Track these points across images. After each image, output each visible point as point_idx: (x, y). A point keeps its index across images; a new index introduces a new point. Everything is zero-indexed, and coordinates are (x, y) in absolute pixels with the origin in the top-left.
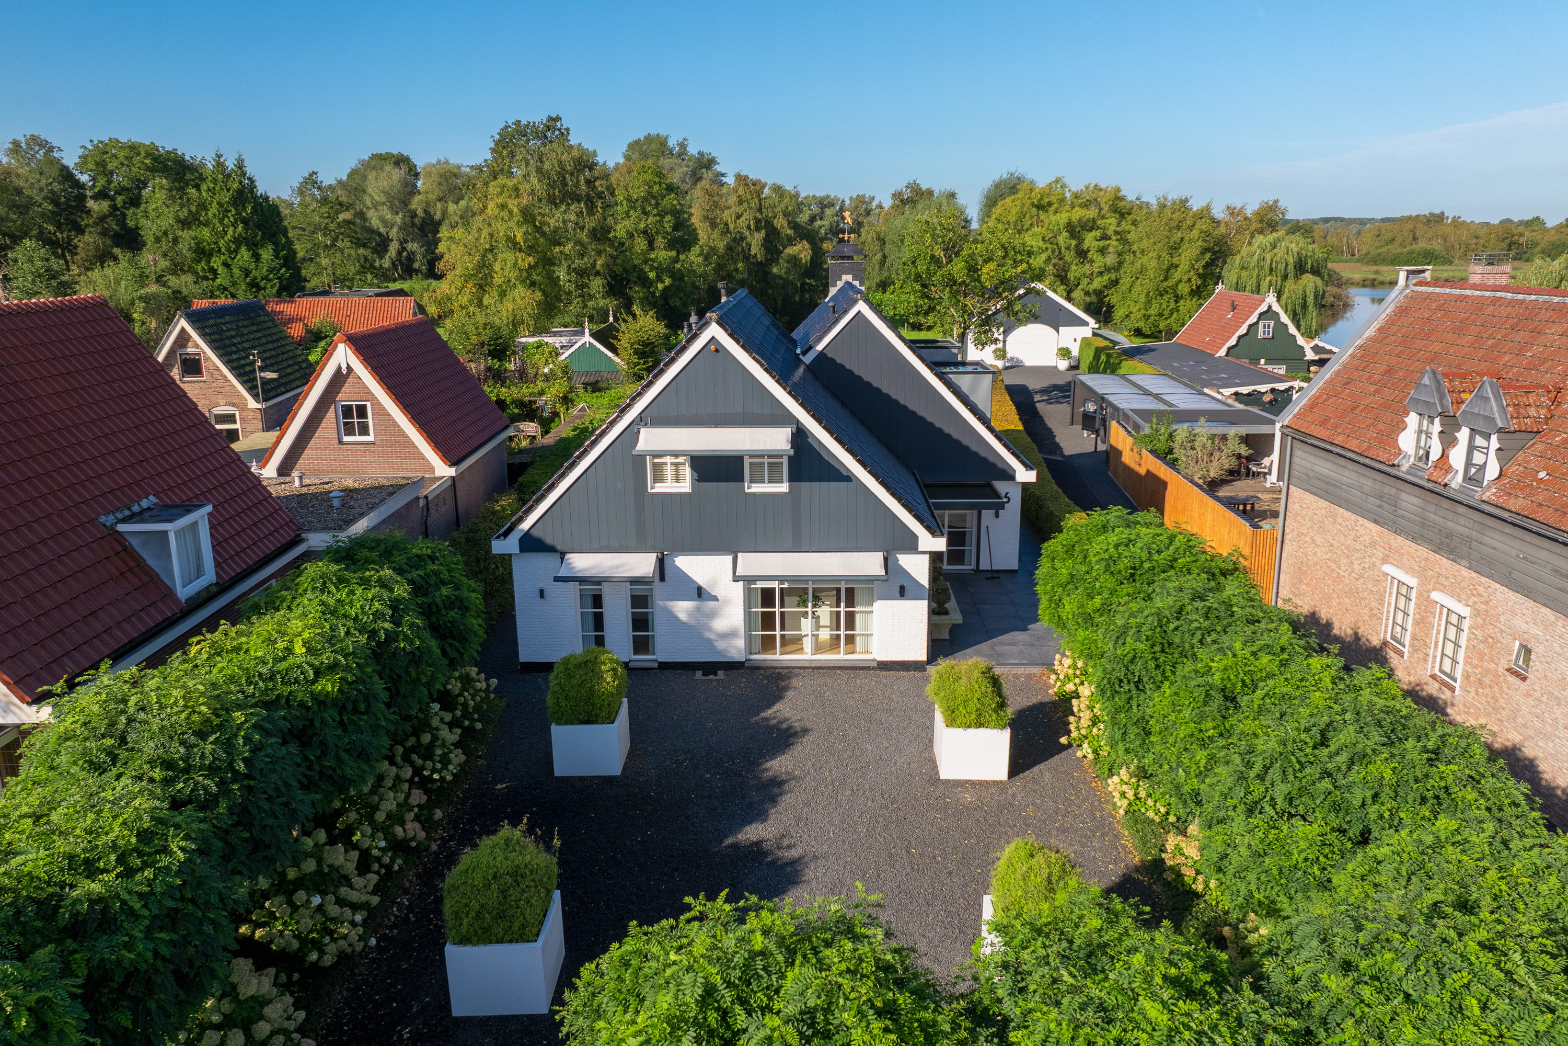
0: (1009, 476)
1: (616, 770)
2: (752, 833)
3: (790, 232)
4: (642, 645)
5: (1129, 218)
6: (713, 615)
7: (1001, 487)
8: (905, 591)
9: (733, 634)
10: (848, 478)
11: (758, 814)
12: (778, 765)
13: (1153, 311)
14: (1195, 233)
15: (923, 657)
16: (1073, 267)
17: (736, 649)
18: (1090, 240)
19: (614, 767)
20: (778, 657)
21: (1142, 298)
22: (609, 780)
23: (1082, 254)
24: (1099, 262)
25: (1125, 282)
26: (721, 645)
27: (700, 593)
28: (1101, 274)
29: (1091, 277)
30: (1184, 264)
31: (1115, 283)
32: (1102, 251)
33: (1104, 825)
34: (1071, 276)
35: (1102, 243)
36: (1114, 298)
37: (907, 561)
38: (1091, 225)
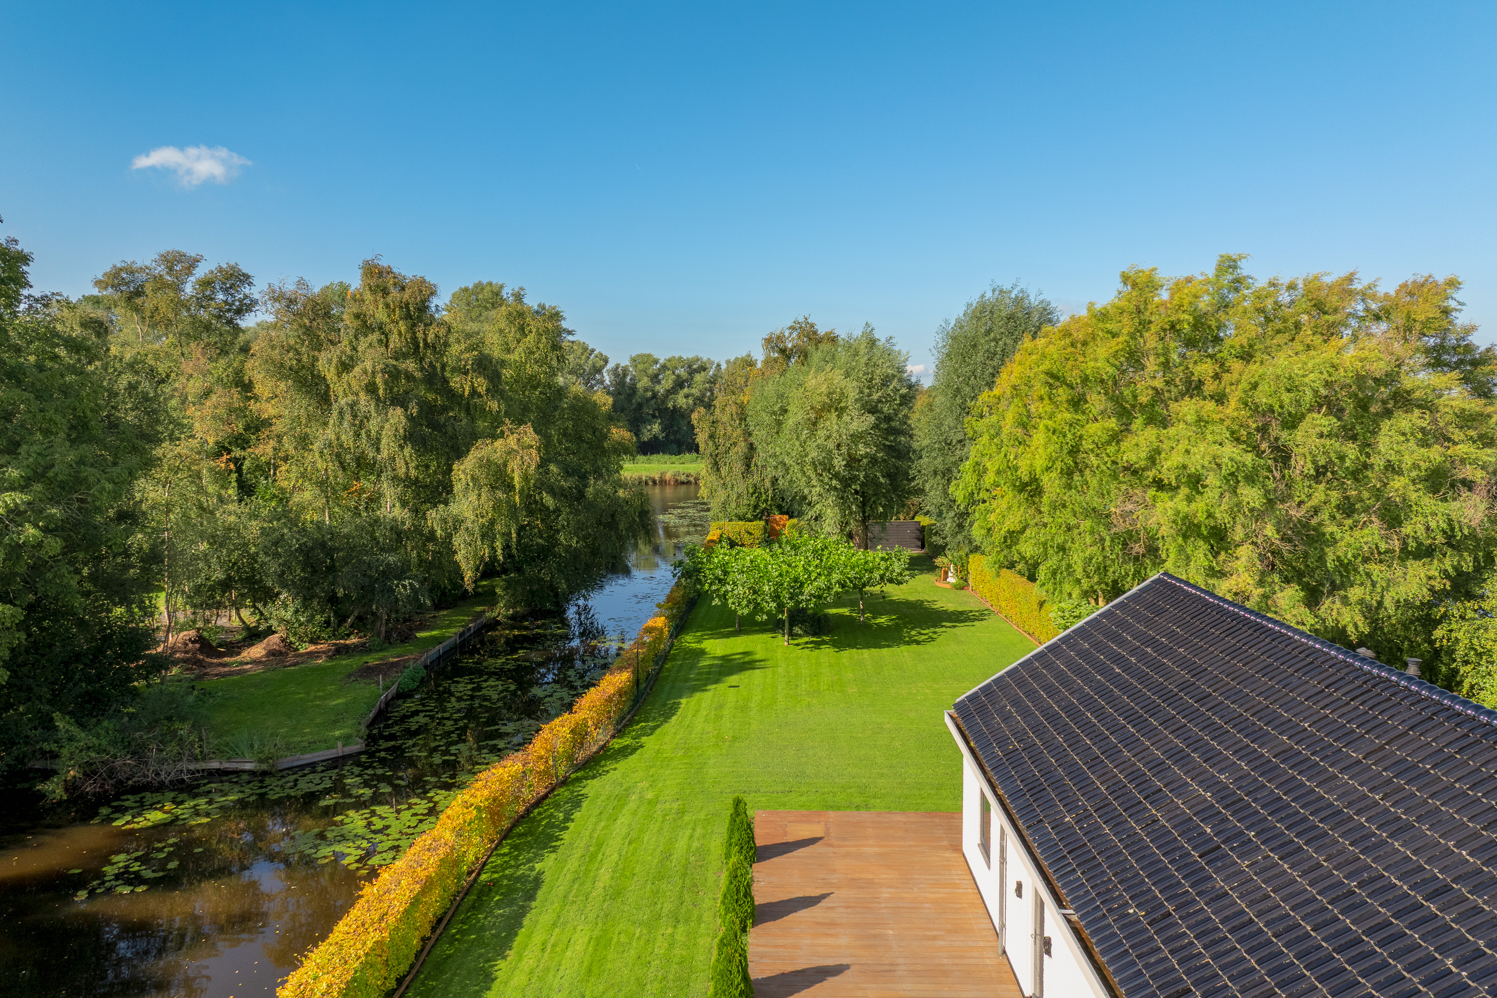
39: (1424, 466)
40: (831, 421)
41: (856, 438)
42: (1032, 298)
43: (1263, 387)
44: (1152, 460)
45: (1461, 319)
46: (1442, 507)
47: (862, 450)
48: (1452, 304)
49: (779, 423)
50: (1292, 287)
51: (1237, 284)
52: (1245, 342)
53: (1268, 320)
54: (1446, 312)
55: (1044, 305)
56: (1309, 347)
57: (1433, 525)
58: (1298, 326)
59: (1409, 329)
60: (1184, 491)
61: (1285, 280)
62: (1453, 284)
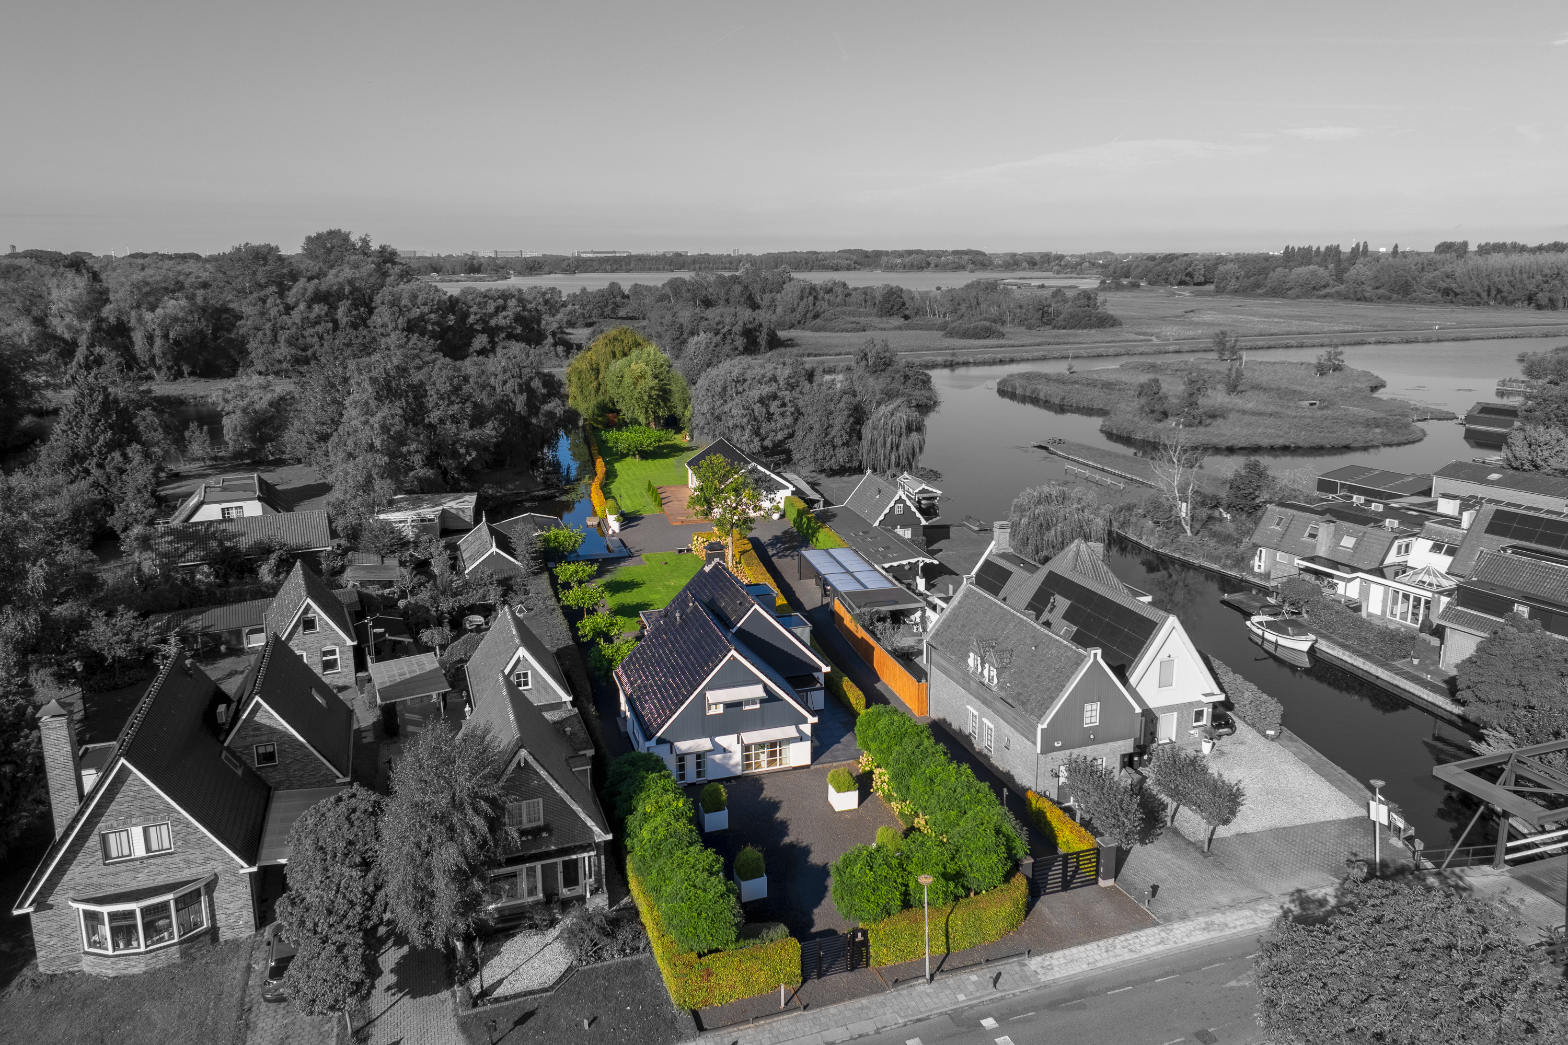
0: (819, 669)
1: (727, 827)
2: (787, 840)
3: (544, 391)
4: (699, 774)
5: (798, 389)
6: (730, 758)
7: (816, 674)
8: (802, 738)
9: (737, 765)
10: (782, 699)
11: (786, 834)
12: (780, 815)
13: (820, 456)
14: (842, 405)
15: (809, 762)
16: (764, 425)
17: (739, 771)
18: (774, 407)
19: (726, 826)
20: (753, 771)
21: (812, 447)
22: (725, 831)
23: (770, 417)
24: (781, 422)
25: (799, 434)
26: (733, 770)
27: (725, 750)
28: (781, 429)
29: (776, 431)
30: (837, 427)
31: (791, 436)
32: (783, 415)
33: (892, 818)
34: (763, 431)
35: (782, 409)
36: (791, 445)
37: (802, 727)
38: (775, 397)
40: (642, 382)
47: (654, 392)
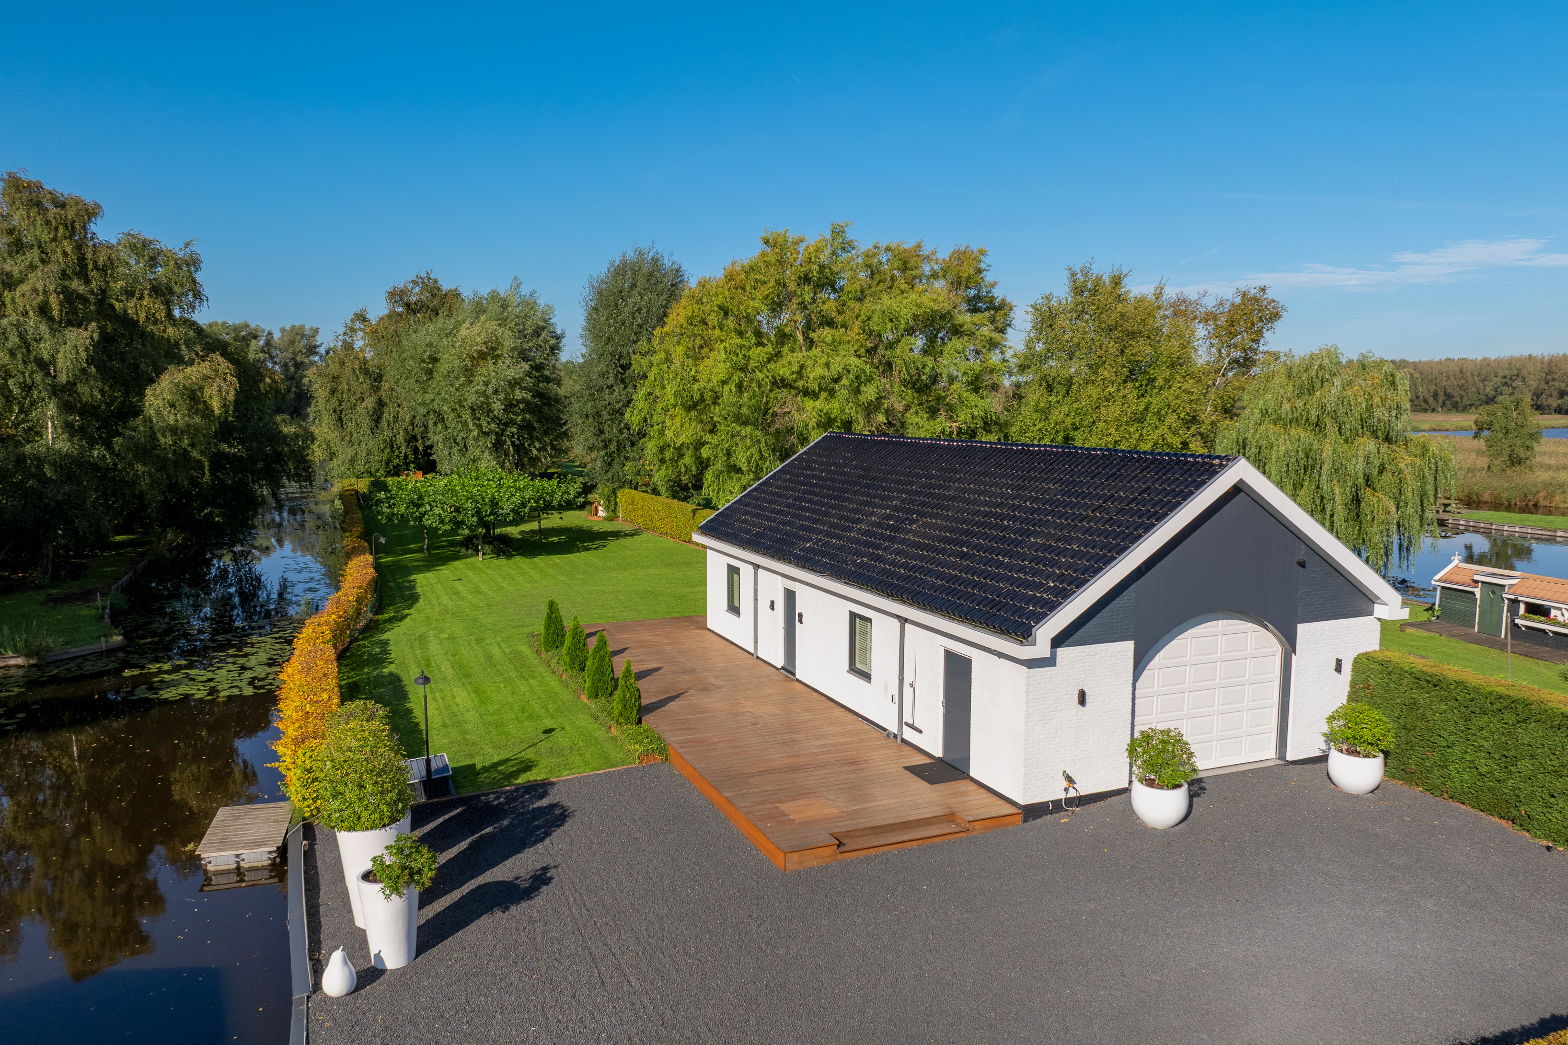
39: (971, 373)
40: (487, 369)
41: (514, 383)
42: (666, 261)
43: (876, 318)
44: (800, 374)
45: (989, 277)
46: (981, 403)
47: (519, 394)
48: (983, 266)
49: (430, 372)
50: (888, 249)
51: (847, 246)
52: (858, 288)
53: (873, 273)
54: (979, 271)
55: (676, 266)
56: (902, 292)
57: (976, 413)
58: (893, 279)
59: (959, 283)
60: (824, 395)
61: (883, 245)
62: (982, 252)
